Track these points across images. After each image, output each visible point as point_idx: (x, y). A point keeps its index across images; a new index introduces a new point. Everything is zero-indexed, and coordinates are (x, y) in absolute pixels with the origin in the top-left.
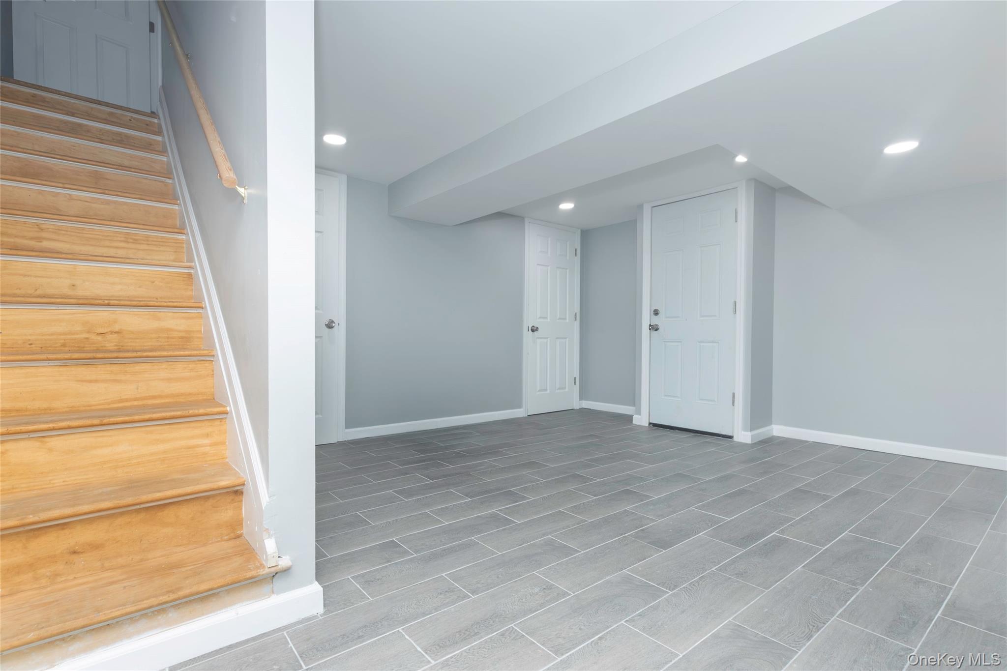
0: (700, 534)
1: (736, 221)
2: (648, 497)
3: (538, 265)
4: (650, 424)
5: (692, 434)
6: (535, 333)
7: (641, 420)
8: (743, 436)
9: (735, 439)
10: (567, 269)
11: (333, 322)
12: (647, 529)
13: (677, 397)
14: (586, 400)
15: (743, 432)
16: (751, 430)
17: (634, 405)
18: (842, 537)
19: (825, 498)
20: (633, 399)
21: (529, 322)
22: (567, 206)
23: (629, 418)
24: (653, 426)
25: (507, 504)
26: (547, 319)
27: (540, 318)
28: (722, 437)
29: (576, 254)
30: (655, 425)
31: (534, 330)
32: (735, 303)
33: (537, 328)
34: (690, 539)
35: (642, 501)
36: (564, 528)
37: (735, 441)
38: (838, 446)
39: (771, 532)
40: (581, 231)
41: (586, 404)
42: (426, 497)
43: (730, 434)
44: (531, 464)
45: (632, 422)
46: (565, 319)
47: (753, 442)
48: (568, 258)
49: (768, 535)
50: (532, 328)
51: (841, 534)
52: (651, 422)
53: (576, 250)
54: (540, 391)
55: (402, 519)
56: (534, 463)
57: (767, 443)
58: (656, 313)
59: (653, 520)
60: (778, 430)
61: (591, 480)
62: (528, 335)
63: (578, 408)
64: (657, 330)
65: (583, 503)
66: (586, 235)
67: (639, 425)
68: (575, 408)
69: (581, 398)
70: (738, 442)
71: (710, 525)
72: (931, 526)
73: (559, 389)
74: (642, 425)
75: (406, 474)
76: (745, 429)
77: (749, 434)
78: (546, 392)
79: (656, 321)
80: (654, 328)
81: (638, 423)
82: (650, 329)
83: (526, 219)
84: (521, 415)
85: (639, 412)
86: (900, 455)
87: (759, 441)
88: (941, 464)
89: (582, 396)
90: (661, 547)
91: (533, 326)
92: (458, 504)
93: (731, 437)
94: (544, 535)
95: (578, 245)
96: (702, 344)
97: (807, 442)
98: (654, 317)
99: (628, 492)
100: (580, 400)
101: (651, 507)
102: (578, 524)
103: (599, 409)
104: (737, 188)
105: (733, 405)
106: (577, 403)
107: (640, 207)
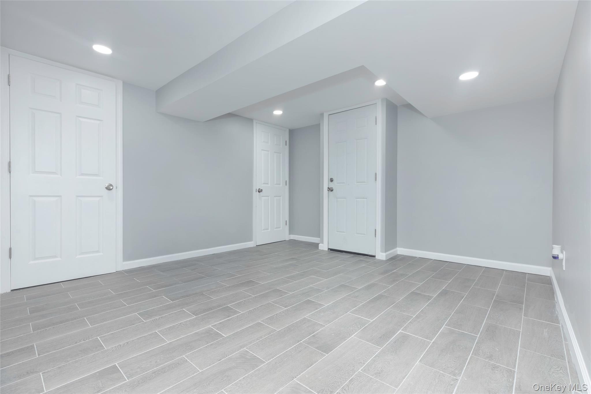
0: (353, 336)
1: (376, 124)
2: (321, 305)
3: (262, 150)
4: (329, 249)
5: (353, 255)
6: (261, 193)
7: (324, 247)
8: (381, 256)
9: (377, 257)
10: (281, 153)
11: (111, 185)
12: (317, 334)
13: (344, 232)
14: (292, 234)
15: (381, 253)
16: (385, 252)
17: (319, 237)
18: (442, 331)
19: (429, 298)
20: (319, 233)
21: (257, 186)
22: (278, 112)
23: (316, 245)
24: (330, 250)
25: (221, 320)
26: (268, 184)
27: (264, 183)
28: (369, 256)
29: (286, 144)
30: (332, 250)
31: (260, 191)
32: (376, 174)
33: (262, 190)
34: (346, 341)
35: (317, 309)
36: (257, 339)
37: (377, 259)
38: (432, 259)
39: (398, 330)
40: (289, 130)
41: (293, 237)
42: (162, 317)
43: (373, 254)
44: (249, 283)
45: (318, 248)
46: (280, 184)
47: (387, 259)
48: (281, 147)
49: (397, 332)
50: (258, 190)
51: (441, 328)
52: (329, 248)
53: (286, 142)
54: (264, 230)
55: (133, 340)
56: (251, 281)
57: (395, 259)
58: (332, 180)
59: (322, 326)
60: (401, 251)
61: (286, 293)
62: (256, 194)
63: (288, 240)
64: (332, 191)
65: (276, 314)
66: (292, 133)
67: (322, 250)
68: (286, 240)
69: (290, 234)
70: (379, 260)
71: (359, 327)
72: (491, 316)
73: (276, 228)
74: (324, 250)
75: (155, 296)
76: (382, 252)
77: (384, 254)
78: (268, 230)
79: (332, 185)
80: (330, 190)
81: (322, 249)
82: (328, 190)
83: (254, 120)
84: (252, 246)
85: (322, 242)
86: (466, 264)
87: (390, 258)
88: (488, 269)
89: (291, 232)
90: (325, 352)
91: (259, 189)
92: (184, 322)
93: (374, 256)
94: (241, 347)
95: (287, 138)
96: (358, 200)
97: (416, 257)
98: (330, 183)
99: (309, 302)
100: (289, 234)
101: (322, 314)
102: (269, 334)
103: (300, 240)
104: (376, 103)
105: (375, 237)
106: (287, 237)
107: (322, 115)
